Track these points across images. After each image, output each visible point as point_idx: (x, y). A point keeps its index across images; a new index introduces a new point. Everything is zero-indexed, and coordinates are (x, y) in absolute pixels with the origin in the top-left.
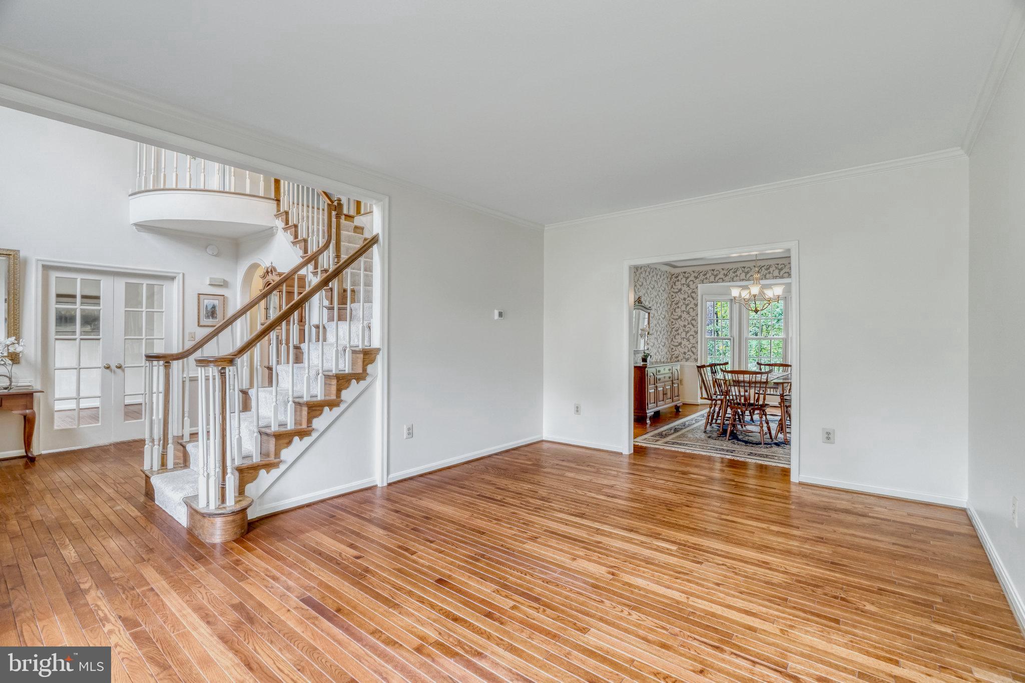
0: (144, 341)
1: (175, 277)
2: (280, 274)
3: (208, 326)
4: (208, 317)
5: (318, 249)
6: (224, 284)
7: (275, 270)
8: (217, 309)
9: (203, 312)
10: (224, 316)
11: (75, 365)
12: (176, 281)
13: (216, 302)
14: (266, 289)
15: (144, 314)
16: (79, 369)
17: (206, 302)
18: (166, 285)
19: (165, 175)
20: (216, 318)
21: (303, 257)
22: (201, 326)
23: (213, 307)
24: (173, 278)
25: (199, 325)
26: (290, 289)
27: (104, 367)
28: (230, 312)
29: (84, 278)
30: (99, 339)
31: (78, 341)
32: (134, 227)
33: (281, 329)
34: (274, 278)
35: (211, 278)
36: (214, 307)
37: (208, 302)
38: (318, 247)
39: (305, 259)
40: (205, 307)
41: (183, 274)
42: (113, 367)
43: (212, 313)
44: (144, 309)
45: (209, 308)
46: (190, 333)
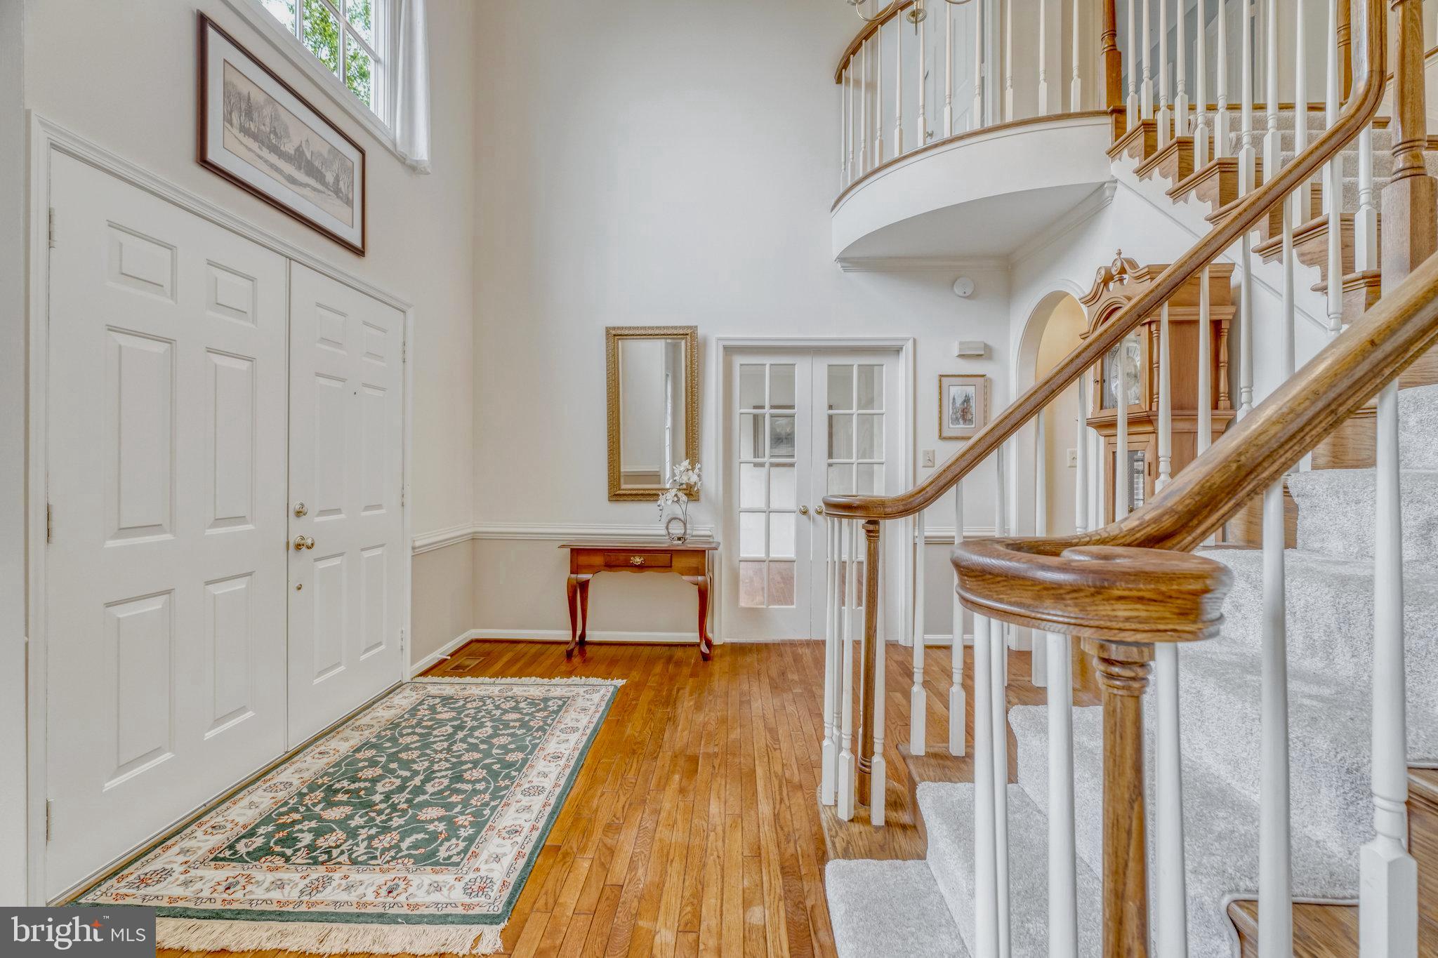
0: (854, 467)
1: (902, 348)
2: (1152, 272)
3: (957, 438)
4: (956, 421)
5: (1256, 192)
6: (985, 353)
7: (1133, 264)
8: (973, 403)
9: (948, 411)
10: (985, 418)
11: (762, 506)
12: (903, 354)
13: (971, 390)
14: (1100, 330)
15: (855, 417)
16: (768, 512)
17: (954, 390)
18: (887, 363)
19: (881, 142)
20: (971, 421)
21: (1213, 219)
22: (945, 439)
23: (965, 401)
24: (898, 351)
25: (941, 437)
26: (1183, 313)
27: (800, 510)
28: (998, 409)
29: (775, 362)
30: (792, 465)
31: (767, 465)
32: (839, 265)
33: (1155, 432)
34: (1133, 291)
35: (961, 343)
36: (967, 400)
37: (956, 392)
38: (1258, 183)
39: (1224, 222)
40: (951, 401)
41: (915, 341)
42: (812, 512)
43: (964, 413)
44: (854, 410)
45: (959, 402)
46: (926, 453)
